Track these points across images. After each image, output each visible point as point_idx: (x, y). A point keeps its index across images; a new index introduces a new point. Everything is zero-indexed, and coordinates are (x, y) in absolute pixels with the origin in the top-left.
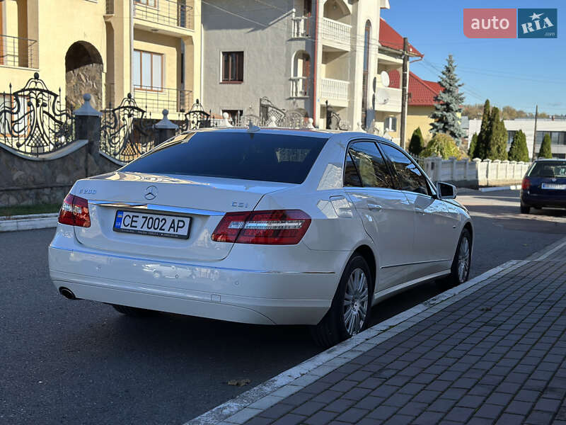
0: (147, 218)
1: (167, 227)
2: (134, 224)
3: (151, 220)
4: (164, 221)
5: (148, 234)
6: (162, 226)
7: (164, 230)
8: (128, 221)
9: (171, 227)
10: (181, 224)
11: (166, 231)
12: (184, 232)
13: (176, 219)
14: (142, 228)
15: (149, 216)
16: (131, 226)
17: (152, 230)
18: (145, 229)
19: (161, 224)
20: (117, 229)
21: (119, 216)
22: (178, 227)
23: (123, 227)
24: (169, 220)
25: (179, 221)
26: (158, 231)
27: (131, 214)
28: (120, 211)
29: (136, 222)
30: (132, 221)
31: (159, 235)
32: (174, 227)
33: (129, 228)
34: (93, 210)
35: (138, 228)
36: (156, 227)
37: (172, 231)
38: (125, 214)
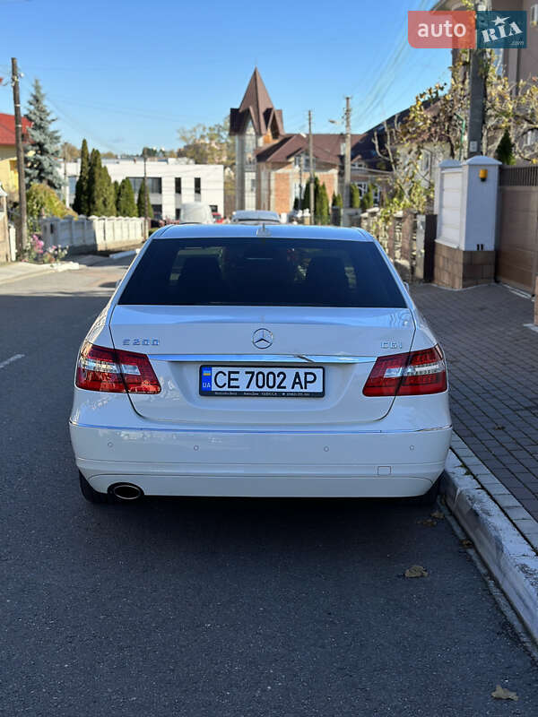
0: (253, 373)
1: (288, 383)
2: (233, 383)
3: (261, 376)
4: (282, 376)
5: (260, 395)
6: (281, 383)
7: (285, 387)
8: (222, 380)
9: (295, 383)
10: (310, 378)
11: (289, 389)
12: (316, 387)
13: (302, 372)
14: (248, 387)
15: (256, 370)
16: (229, 387)
17: (266, 389)
18: (253, 388)
19: (278, 380)
20: (205, 392)
21: (206, 373)
22: (306, 382)
23: (214, 388)
24: (291, 373)
25: (306, 374)
26: (275, 389)
27: (227, 370)
28: (206, 366)
29: (237, 379)
30: (230, 379)
31: (279, 395)
32: (300, 383)
33: (226, 389)
34: (160, 368)
35: (243, 388)
36: (271, 384)
37: (297, 388)
38: (215, 370)
